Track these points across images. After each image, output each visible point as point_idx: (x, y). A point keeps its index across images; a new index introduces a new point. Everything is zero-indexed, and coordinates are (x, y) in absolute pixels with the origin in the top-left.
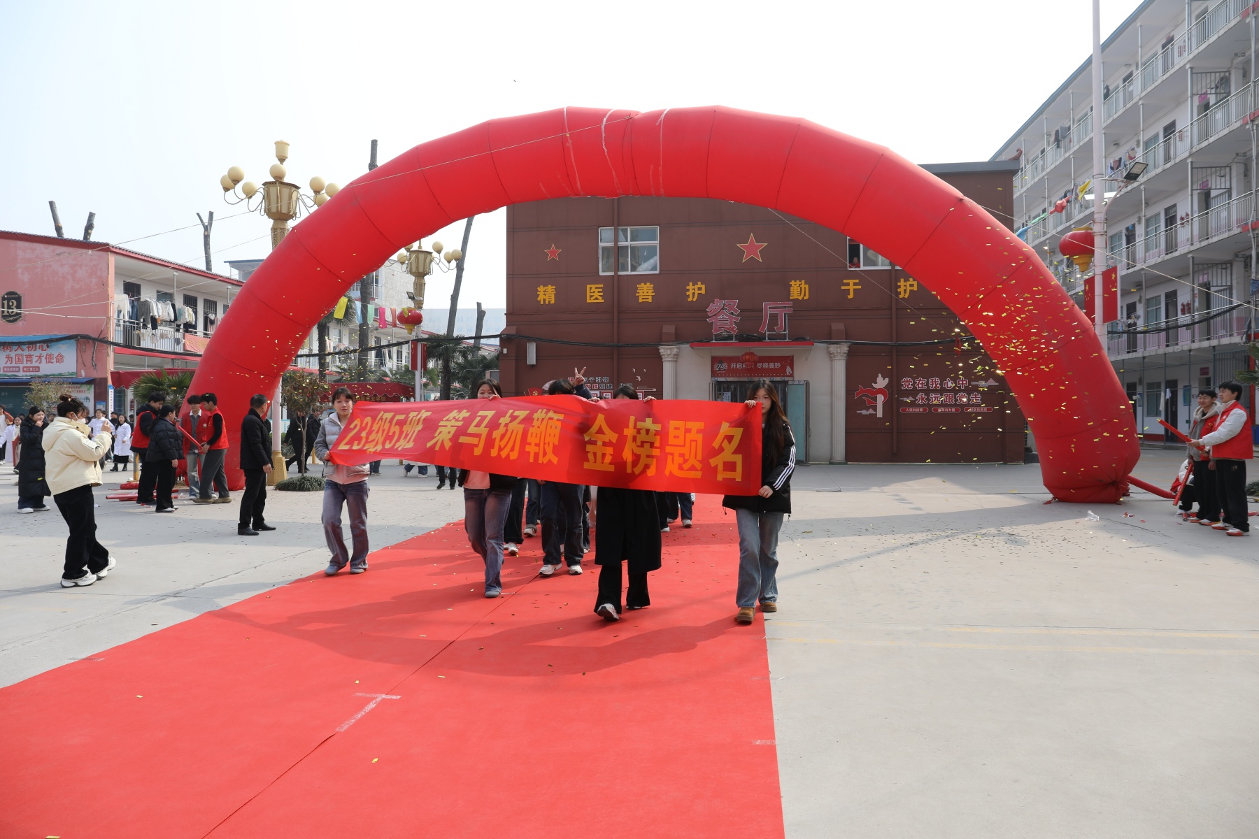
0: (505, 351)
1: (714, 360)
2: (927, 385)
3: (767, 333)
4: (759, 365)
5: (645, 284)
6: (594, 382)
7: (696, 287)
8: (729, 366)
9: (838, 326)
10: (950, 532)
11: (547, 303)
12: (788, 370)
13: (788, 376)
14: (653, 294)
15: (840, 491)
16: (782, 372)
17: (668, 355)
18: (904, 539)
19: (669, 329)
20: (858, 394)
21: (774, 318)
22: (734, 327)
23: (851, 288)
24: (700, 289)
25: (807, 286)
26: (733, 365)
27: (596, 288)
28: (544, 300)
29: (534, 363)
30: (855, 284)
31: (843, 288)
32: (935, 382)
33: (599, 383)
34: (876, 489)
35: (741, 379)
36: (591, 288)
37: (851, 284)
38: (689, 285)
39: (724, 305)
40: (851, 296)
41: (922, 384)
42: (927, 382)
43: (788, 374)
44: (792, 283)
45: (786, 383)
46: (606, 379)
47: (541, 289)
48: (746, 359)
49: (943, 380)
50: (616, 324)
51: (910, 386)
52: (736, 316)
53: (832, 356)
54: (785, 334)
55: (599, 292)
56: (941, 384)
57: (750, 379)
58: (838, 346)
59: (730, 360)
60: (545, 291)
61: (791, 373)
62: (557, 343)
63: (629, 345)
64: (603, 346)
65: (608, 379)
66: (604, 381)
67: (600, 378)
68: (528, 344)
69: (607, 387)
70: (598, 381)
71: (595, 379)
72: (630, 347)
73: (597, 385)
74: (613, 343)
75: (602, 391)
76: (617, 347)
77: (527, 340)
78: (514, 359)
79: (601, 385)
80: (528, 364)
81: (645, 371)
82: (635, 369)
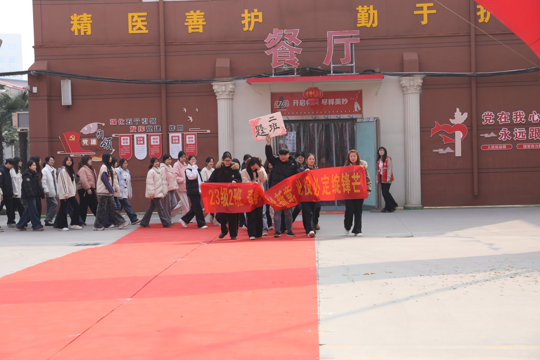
0: (35, 90)
1: (275, 97)
2: (511, 119)
3: (332, 66)
4: (324, 102)
5: (195, 12)
6: (140, 123)
7: (253, 14)
8: (291, 103)
9: (410, 56)
10: (514, 271)
11: (82, 34)
12: (357, 106)
13: (356, 113)
14: (205, 23)
15: (412, 236)
16: (349, 108)
17: (223, 92)
18: (467, 278)
19: (223, 63)
20: (434, 131)
21: (339, 49)
22: (295, 60)
23: (425, 12)
24: (256, 17)
25: (376, 12)
26: (295, 102)
27: (139, 17)
28: (79, 31)
29: (69, 102)
30: (429, 8)
31: (416, 12)
32: (520, 115)
33: (145, 125)
34: (450, 234)
35: (305, 118)
36: (133, 17)
37: (425, 8)
38: (244, 13)
39: (284, 35)
40: (425, 22)
41: (505, 118)
42: (511, 116)
43: (356, 110)
44: (360, 8)
45: (354, 121)
46: (153, 120)
47: (75, 17)
48: (309, 96)
49: (528, 113)
50: (163, 58)
51: (491, 121)
52: (296, 46)
53: (405, 89)
54: (352, 67)
55: (142, 21)
56: (526, 118)
57: (314, 117)
58: (411, 78)
59: (292, 96)
60: (79, 20)
61: (360, 109)
62: (96, 80)
63: (178, 81)
64: (149, 83)
65: (156, 120)
66: (151, 123)
67: (147, 119)
68: (62, 81)
69: (155, 130)
70: (145, 123)
71: (141, 120)
72: (180, 83)
73: (144, 127)
74: (161, 80)
75: (149, 134)
76: (165, 83)
77: (61, 77)
78: (46, 99)
79: (148, 127)
80: (62, 105)
81: (197, 110)
82: (185, 108)
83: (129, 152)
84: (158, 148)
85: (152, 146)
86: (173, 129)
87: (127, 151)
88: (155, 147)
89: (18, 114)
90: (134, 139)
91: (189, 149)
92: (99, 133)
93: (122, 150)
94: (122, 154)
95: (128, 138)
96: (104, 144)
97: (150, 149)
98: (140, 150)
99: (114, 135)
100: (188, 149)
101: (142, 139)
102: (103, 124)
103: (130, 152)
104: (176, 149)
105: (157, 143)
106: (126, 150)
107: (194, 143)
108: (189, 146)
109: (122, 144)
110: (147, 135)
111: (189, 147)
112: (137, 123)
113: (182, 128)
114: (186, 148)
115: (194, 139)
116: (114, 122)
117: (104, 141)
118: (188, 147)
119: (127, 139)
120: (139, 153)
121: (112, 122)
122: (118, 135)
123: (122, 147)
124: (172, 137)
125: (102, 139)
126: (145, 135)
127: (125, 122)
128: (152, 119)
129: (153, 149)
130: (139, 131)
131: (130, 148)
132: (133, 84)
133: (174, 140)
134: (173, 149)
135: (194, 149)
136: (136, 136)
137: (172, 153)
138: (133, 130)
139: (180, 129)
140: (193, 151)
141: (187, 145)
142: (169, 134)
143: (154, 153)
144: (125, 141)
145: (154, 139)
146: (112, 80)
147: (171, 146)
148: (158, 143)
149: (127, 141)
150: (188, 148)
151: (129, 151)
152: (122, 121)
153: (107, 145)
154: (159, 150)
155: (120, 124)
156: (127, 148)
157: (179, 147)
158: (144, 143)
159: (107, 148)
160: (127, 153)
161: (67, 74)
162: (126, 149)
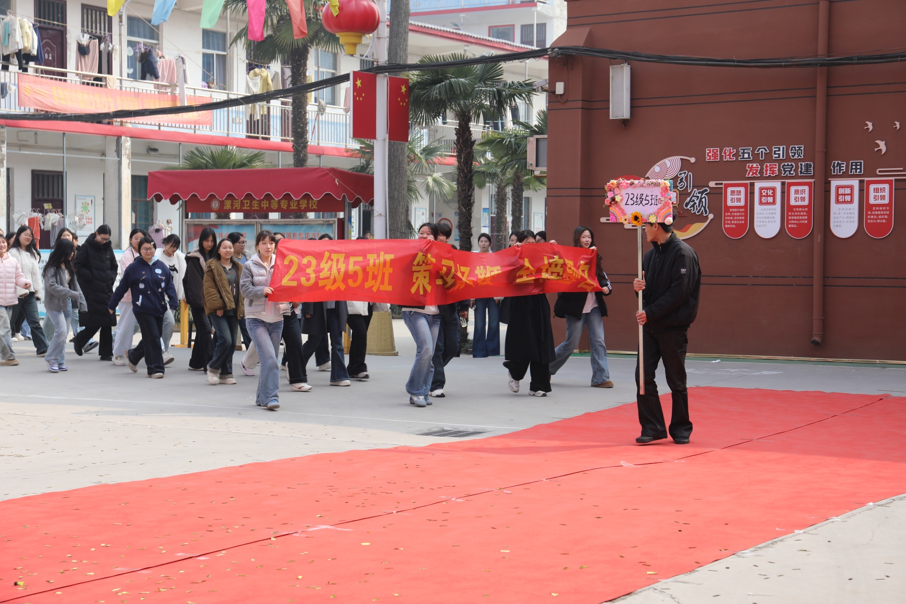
0: (560, 88)
6: (768, 157)
29: (625, 113)
33: (780, 161)
46: (798, 151)
62: (676, 63)
63: (851, 59)
64: (785, 66)
65: (802, 148)
66: (793, 156)
67: (783, 148)
68: (612, 67)
69: (801, 172)
70: (779, 157)
71: (771, 150)
72: (855, 64)
73: (776, 165)
74: (817, 56)
75: (787, 181)
76: (822, 65)
77: (609, 59)
78: (580, 106)
79: (784, 165)
80: (611, 118)
81: (898, 126)
82: (870, 122)
83: (742, 220)
84: (805, 213)
85: (791, 208)
86: (840, 170)
87: (738, 218)
88: (797, 209)
89: (537, 140)
90: (753, 193)
91: (874, 215)
92: (682, 178)
93: (728, 216)
94: (729, 226)
95: (742, 189)
96: (693, 203)
97: (788, 216)
98: (766, 218)
99: (712, 184)
100: (872, 217)
101: (770, 192)
102: (693, 160)
103: (746, 220)
104: (846, 216)
105: (804, 201)
106: (737, 216)
107: (886, 201)
108: (874, 208)
109: (729, 203)
110: (783, 184)
111: (876, 210)
112: (762, 158)
113: (861, 167)
114: (867, 215)
115: (887, 194)
116: (715, 155)
117: (693, 196)
118: (872, 211)
119: (740, 192)
120: (763, 224)
121: (710, 154)
122: (722, 184)
123: (728, 208)
124: (838, 188)
125: (689, 191)
126: (777, 185)
127: (736, 155)
128: (795, 148)
129: (794, 216)
130: (766, 174)
131: (746, 212)
132: (752, 68)
133: (842, 195)
134: (839, 216)
135: (886, 217)
136: (758, 185)
137: (836, 224)
138: (752, 172)
139: (856, 169)
140: (884, 221)
141: (871, 207)
142: (830, 181)
143: (797, 224)
144: (736, 197)
145: (797, 192)
146: (708, 61)
147: (834, 207)
148: (806, 203)
149: (739, 197)
150: (873, 213)
151: (743, 218)
152: (730, 153)
153: (697, 204)
154: (806, 217)
155: (725, 159)
156: (740, 212)
157: (852, 211)
158: (774, 203)
159: (698, 212)
160: (738, 222)
161: (618, 53)
162: (735, 214)
